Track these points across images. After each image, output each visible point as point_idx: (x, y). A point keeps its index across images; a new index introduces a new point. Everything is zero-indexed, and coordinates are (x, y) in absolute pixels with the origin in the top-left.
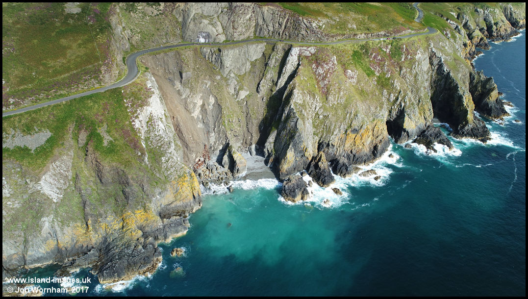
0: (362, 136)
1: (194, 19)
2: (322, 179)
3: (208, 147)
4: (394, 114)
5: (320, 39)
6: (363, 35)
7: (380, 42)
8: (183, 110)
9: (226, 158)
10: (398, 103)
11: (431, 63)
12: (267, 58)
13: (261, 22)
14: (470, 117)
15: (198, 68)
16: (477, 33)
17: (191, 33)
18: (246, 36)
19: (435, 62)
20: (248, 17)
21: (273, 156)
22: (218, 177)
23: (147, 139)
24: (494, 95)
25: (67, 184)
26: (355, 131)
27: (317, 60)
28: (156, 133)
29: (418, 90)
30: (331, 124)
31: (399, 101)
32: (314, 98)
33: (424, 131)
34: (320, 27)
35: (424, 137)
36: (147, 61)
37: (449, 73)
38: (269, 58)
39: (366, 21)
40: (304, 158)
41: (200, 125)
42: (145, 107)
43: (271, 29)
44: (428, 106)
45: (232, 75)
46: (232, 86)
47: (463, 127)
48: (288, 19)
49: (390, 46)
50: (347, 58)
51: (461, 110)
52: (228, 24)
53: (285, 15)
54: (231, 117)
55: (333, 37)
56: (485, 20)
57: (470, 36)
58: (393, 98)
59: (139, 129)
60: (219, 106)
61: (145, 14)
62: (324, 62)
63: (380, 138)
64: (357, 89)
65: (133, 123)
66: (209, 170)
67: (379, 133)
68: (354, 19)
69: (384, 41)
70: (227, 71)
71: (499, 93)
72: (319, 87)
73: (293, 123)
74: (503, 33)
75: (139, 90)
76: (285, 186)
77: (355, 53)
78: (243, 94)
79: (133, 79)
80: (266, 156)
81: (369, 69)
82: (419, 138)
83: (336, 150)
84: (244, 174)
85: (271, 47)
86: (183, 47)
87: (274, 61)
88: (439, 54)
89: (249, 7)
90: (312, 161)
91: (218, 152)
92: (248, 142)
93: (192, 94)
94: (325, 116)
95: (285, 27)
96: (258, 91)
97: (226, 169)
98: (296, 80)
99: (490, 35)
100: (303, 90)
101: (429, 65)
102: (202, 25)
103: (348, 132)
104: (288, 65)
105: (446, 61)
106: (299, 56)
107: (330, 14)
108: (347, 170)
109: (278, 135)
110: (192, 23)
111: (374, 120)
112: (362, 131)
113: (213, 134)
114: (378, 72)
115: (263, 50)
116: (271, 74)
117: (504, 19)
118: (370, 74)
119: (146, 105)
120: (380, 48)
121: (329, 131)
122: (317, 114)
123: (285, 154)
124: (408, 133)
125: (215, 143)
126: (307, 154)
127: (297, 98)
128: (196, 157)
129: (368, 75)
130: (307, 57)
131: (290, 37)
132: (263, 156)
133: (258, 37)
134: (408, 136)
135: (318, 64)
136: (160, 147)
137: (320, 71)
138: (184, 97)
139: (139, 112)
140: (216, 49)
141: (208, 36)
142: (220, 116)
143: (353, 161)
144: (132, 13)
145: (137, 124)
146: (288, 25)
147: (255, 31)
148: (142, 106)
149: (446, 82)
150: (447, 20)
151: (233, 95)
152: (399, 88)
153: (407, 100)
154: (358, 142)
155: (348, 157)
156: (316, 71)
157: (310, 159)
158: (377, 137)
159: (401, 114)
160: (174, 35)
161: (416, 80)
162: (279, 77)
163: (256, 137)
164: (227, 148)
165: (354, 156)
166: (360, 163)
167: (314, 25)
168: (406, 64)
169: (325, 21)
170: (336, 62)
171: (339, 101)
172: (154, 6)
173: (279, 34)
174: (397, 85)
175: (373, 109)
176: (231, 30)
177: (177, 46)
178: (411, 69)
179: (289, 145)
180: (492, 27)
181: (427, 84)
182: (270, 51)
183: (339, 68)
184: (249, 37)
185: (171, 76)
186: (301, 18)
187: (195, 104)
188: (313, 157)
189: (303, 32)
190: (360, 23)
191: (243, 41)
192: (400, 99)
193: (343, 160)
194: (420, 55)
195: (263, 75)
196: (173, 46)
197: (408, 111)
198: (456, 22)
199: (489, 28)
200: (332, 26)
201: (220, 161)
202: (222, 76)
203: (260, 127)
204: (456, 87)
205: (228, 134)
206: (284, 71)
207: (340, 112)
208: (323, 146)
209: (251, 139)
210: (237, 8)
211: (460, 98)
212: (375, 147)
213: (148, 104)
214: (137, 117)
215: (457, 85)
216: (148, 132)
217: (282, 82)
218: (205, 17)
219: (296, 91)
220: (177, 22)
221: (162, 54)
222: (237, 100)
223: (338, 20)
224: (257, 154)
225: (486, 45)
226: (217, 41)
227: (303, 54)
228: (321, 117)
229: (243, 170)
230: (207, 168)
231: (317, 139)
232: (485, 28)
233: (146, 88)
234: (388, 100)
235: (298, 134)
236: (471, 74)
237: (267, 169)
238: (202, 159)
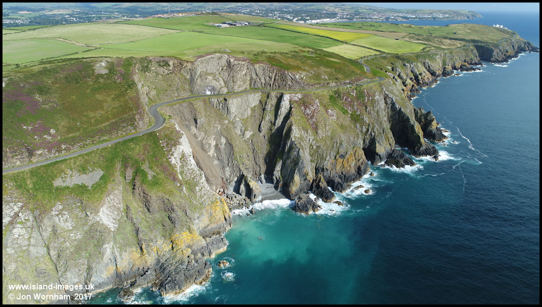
0: (348, 160)
1: (201, 76)
2: (327, 197)
3: (225, 180)
4: (367, 142)
5: (303, 87)
6: (334, 83)
7: (347, 88)
8: (200, 150)
9: (242, 187)
10: (369, 133)
11: (386, 103)
12: (264, 104)
13: (254, 76)
14: (422, 140)
15: (209, 115)
16: (409, 81)
17: (198, 87)
18: (244, 87)
19: (389, 102)
20: (244, 73)
21: (282, 181)
22: (239, 203)
23: (182, 173)
24: (434, 123)
25: (120, 215)
26: (343, 156)
27: (304, 103)
28: (189, 167)
29: (381, 123)
30: (323, 152)
31: (370, 131)
32: (307, 132)
33: (391, 154)
34: (302, 79)
35: (392, 159)
36: (166, 111)
37: (400, 109)
38: (266, 104)
39: (334, 73)
40: (307, 181)
41: (216, 162)
42: (178, 146)
43: (263, 81)
44: (390, 135)
45: (237, 119)
46: (239, 128)
47: (419, 148)
48: (276, 73)
49: (355, 91)
50: (326, 101)
51: (415, 137)
52: (229, 79)
53: (273, 70)
54: (242, 153)
55: (312, 85)
56: (412, 71)
57: (404, 84)
58: (364, 130)
59: (175, 165)
60: (230, 145)
61: (157, 74)
62: (310, 104)
63: (361, 161)
64: (338, 124)
65: (170, 160)
66: (229, 199)
67: (360, 157)
68: (325, 72)
69: (351, 87)
70: (233, 116)
71: (438, 124)
72: (309, 124)
73: (295, 153)
74: (427, 81)
75: (171, 133)
76: (298, 204)
77: (331, 97)
78: (248, 134)
79: (163, 124)
80: (275, 182)
81: (343, 109)
82: (388, 159)
83: (329, 173)
84: (260, 198)
85: (266, 96)
86: (194, 99)
87: (270, 106)
88: (391, 96)
89: (244, 65)
90: (313, 183)
91: (234, 183)
92: (258, 173)
93: (206, 136)
94: (317, 147)
95: (275, 80)
96: (260, 130)
97: (244, 196)
98: (292, 119)
99: (418, 83)
100: (298, 126)
101: (384, 105)
102: (207, 80)
103: (337, 157)
104: (283, 109)
105: (396, 100)
106: (290, 101)
107: (307, 68)
108: (342, 187)
109: (284, 164)
110: (199, 79)
111: (354, 147)
112: (347, 156)
113: (228, 168)
114: (351, 110)
115: (260, 98)
116: (269, 117)
117: (425, 70)
118: (345, 112)
119: (179, 144)
120: (349, 93)
121: (323, 158)
122: (311, 145)
123: (293, 178)
124: (380, 156)
125: (230, 176)
126: (308, 178)
127: (296, 133)
128: (217, 189)
129: (344, 113)
130: (296, 102)
131: (279, 87)
132: (272, 183)
133: (253, 88)
134: (381, 159)
135: (306, 107)
136: (194, 178)
137: (308, 111)
138: (200, 139)
139: (173, 150)
140: (222, 99)
141: (213, 89)
142: (232, 153)
143: (344, 179)
144: (147, 73)
145: (173, 161)
146: (277, 77)
147: (250, 84)
148: (175, 145)
149: (399, 116)
150: (386, 72)
151: (240, 135)
152: (368, 122)
153: (375, 130)
154: (346, 165)
155: (340, 177)
156: (305, 112)
157: (311, 181)
158: (359, 160)
159: (373, 142)
160: (184, 90)
161: (378, 115)
162: (276, 118)
163: (263, 168)
164: (242, 178)
165: (345, 176)
166: (351, 181)
167: (297, 77)
168: (369, 104)
169: (304, 73)
170: (318, 104)
171: (326, 134)
172: (165, 67)
173: (270, 85)
174: (366, 119)
175: (352, 138)
176: (232, 84)
177: (187, 98)
178: (374, 108)
179: (295, 170)
180: (418, 76)
181: (386, 119)
182: (265, 99)
183: (321, 109)
184: (246, 89)
185: (187, 123)
186: (286, 72)
187: (210, 145)
188: (313, 180)
189: (289, 83)
190: (330, 75)
191: (241, 92)
192: (370, 130)
193: (337, 180)
194: (378, 97)
195: (263, 118)
196: (185, 99)
197: (377, 139)
198: (392, 73)
199: (416, 78)
200: (310, 78)
201: (237, 190)
202: (229, 120)
203: (265, 160)
204: (408, 119)
205: (241, 167)
206: (279, 114)
207: (328, 142)
208: (319, 171)
209: (260, 171)
210: (235, 66)
211: (413, 127)
212: (359, 168)
214: (172, 155)
215: (408, 117)
216: (182, 167)
217: (279, 122)
218: (210, 74)
219: (294, 128)
220: (186, 79)
221: (178, 105)
222: (244, 139)
223: (313, 73)
224: (266, 182)
225: (417, 90)
226: (221, 92)
227: (293, 99)
228: (315, 147)
229: (259, 195)
230: (227, 197)
231: (314, 165)
232: (414, 78)
233: (176, 131)
234: (362, 131)
235: (301, 161)
236: (415, 110)
237: (277, 193)
238: (222, 190)
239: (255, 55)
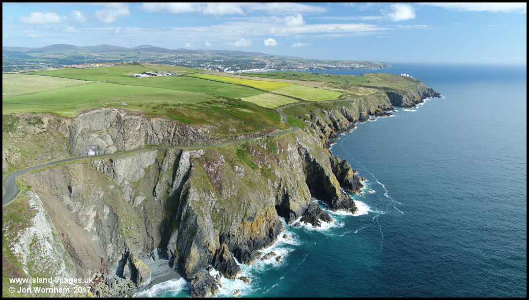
0: (257, 222)
1: (82, 134)
2: (228, 271)
3: (105, 260)
4: (280, 198)
5: (207, 142)
6: (243, 136)
7: (257, 141)
8: (74, 225)
9: (127, 269)
10: (282, 188)
11: (300, 154)
12: (160, 163)
13: (150, 132)
14: (338, 192)
15: (89, 180)
16: (327, 128)
17: (79, 147)
18: (137, 145)
19: (303, 152)
20: (137, 128)
21: (177, 256)
22: (120, 291)
23: (30, 265)
24: (350, 172)
26: (251, 219)
27: (207, 160)
28: (42, 255)
29: (295, 176)
30: (228, 216)
31: (282, 187)
32: (209, 194)
33: (307, 210)
34: (205, 133)
35: (309, 216)
36: (30, 179)
37: (315, 160)
38: (162, 163)
39: (243, 125)
40: (208, 253)
41: (95, 238)
42: (27, 229)
43: (161, 137)
44: (306, 188)
45: (126, 183)
46: (128, 193)
47: (335, 202)
48: (176, 128)
49: (266, 143)
50: (233, 156)
51: (331, 188)
52: (118, 136)
53: (173, 124)
54: (129, 225)
55: (217, 139)
56: (330, 118)
57: (323, 131)
58: (276, 185)
59: (20, 254)
60: (114, 215)
61: (25, 133)
62: (213, 161)
63: (273, 221)
64: (246, 181)
65: (12, 249)
66: (109, 285)
67: (272, 217)
68: (233, 124)
69: (261, 140)
70: (120, 180)
71: (354, 171)
72: (212, 184)
73: (192, 220)
74: (345, 127)
75: (20, 211)
76: (193, 286)
77: (239, 151)
78: (140, 200)
79: (12, 199)
80: (170, 258)
81: (252, 163)
82: (304, 216)
83: (236, 240)
84: (148, 281)
85: (163, 153)
86: (71, 162)
87: (167, 165)
88: (304, 146)
89: (137, 120)
90: (216, 254)
91: (118, 263)
92: (150, 247)
93: (83, 207)
94: (221, 210)
95: (174, 135)
96: (154, 194)
97: (129, 279)
98: (191, 180)
99: (337, 129)
100: (198, 188)
101: (299, 155)
102: (91, 139)
103: (245, 221)
104: (181, 168)
105: (310, 150)
106: (190, 159)
107: (212, 121)
108: (250, 257)
109: (180, 234)
110: (80, 138)
111: (265, 206)
112: (257, 218)
113: (111, 244)
114: (261, 165)
115: (156, 157)
116: (166, 177)
117: (343, 117)
118: (254, 167)
120: (259, 146)
121: (228, 223)
122: (214, 208)
123: (189, 252)
124: (294, 213)
125: (113, 254)
126: (210, 249)
127: (194, 196)
128: (92, 274)
129: (253, 168)
130: (197, 159)
131: (179, 143)
132: (167, 258)
133: (150, 146)
134: (296, 216)
135: (208, 165)
136: (48, 270)
137: (211, 169)
138: (74, 211)
139: (19, 234)
140: (107, 160)
141: (98, 148)
142: (116, 225)
143: (254, 246)
144: (10, 133)
145: (17, 249)
146: (177, 132)
147: (146, 141)
148: (23, 227)
149: (314, 167)
150: (304, 120)
151: (129, 202)
152: (279, 176)
153: (288, 185)
154: (255, 228)
155: (249, 244)
156: (207, 170)
157: (214, 252)
158: (271, 221)
159: (286, 197)
160: (61, 151)
161: (291, 168)
162: (174, 179)
163: (157, 241)
164: (127, 257)
165: (254, 242)
166: (260, 248)
167: (200, 131)
168: (281, 157)
169: (209, 127)
170: (223, 161)
171: (232, 194)
172: (36, 125)
173: (169, 141)
174: (278, 174)
175: (262, 197)
176: (122, 141)
177: (64, 161)
178: (286, 160)
179: (192, 243)
181: (301, 171)
182: (162, 157)
183: (227, 166)
184: (140, 146)
185: (59, 192)
186: (187, 126)
187: (88, 217)
188: (216, 250)
189: (191, 138)
190: (239, 127)
191: (135, 150)
192: (282, 185)
193: (244, 248)
194: (290, 148)
195: (158, 179)
196: (60, 162)
197: (291, 194)
198: (311, 121)
199: (335, 124)
200: (216, 131)
201: (120, 273)
202: (115, 185)
203: (160, 230)
204: (323, 170)
205: (127, 243)
206: (178, 174)
207: (234, 204)
208: (224, 238)
209: (153, 243)
210: (126, 122)
211: (328, 178)
212: (271, 231)
213: (30, 225)
214: (17, 241)
215: (323, 168)
216: (32, 256)
217: (177, 184)
218: (94, 132)
219: (191, 190)
220: (64, 138)
221: (47, 171)
222: (134, 206)
223: (220, 126)
224: (160, 258)
225: (335, 136)
226: (108, 152)
227: (194, 157)
228: (218, 210)
229: (147, 277)
230: (106, 284)
231: (218, 232)
232: (332, 124)
233: (28, 208)
234: (273, 187)
235: (199, 230)
236: (330, 159)
237: (172, 271)
238: (100, 275)
239: (154, 108)
